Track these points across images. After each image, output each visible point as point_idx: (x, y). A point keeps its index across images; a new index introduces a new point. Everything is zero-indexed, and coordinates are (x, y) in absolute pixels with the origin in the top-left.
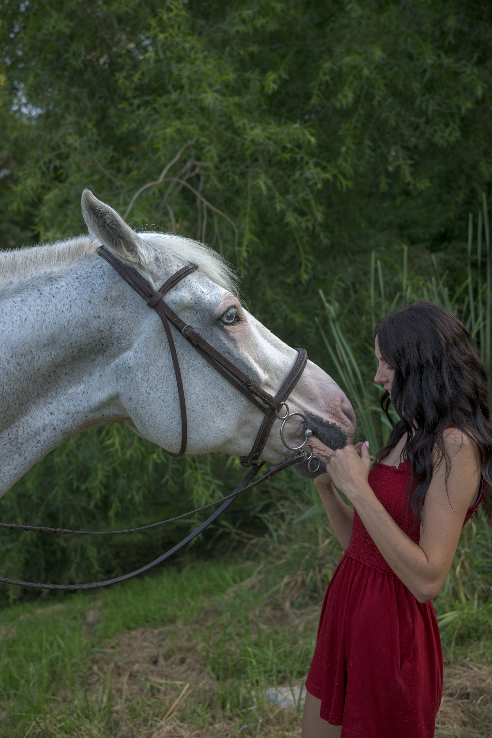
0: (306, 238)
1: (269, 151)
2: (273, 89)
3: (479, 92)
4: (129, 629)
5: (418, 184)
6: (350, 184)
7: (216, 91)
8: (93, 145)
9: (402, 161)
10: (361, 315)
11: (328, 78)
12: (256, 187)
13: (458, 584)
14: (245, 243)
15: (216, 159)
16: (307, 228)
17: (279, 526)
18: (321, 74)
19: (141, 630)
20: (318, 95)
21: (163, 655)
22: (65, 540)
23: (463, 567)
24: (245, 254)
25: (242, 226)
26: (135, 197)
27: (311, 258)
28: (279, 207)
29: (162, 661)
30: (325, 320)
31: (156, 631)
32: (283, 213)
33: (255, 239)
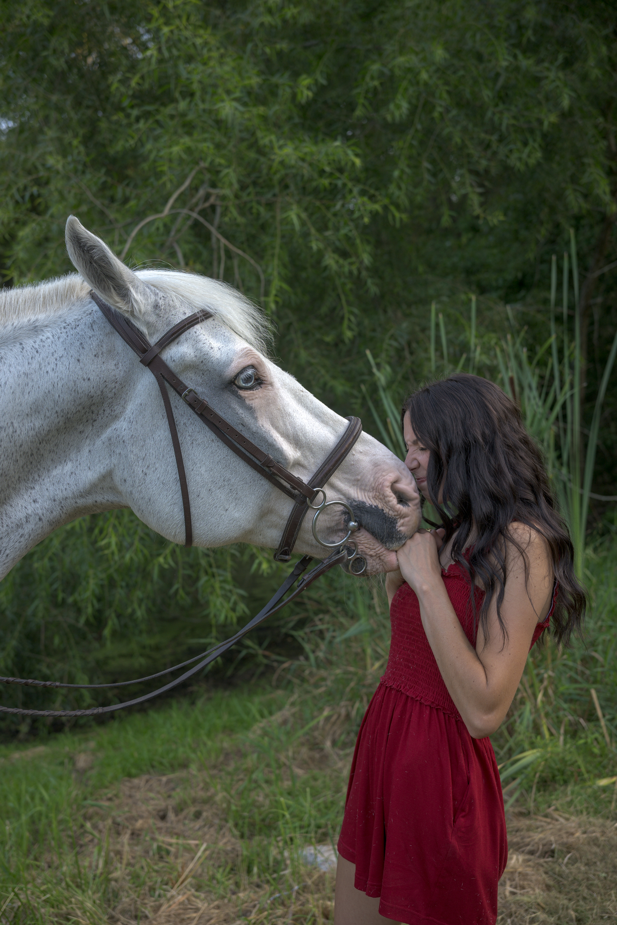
0: (349, 286)
1: (303, 176)
2: (308, 97)
3: (566, 103)
4: (130, 776)
5: (489, 218)
6: (404, 216)
7: (236, 100)
8: (80, 167)
9: (469, 189)
10: (418, 381)
11: (376, 83)
12: (287, 221)
13: (539, 716)
14: (273, 292)
15: (236, 186)
16: (351, 272)
17: (317, 646)
18: (368, 78)
19: (145, 777)
20: (364, 105)
21: (173, 808)
22: (48, 667)
23: (546, 694)
24: (273, 306)
25: (270, 270)
26: (134, 234)
27: (356, 311)
28: (315, 246)
29: (171, 816)
30: (374, 389)
31: (164, 779)
32: (320, 254)
33: (285, 286)
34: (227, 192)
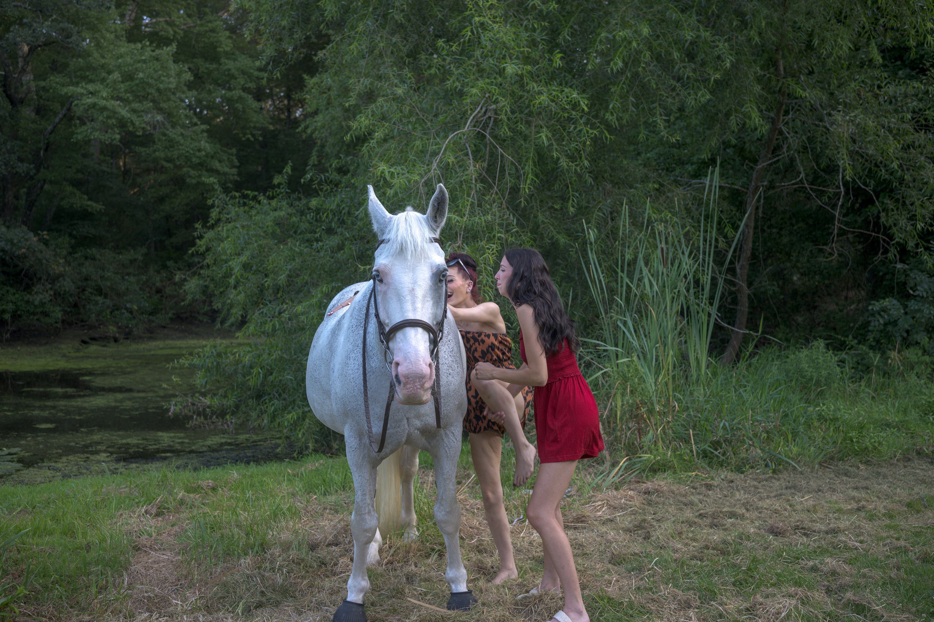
0: (574, 178)
1: (551, 111)
8: (412, 91)
10: (615, 240)
11: (603, 46)
12: (539, 139)
14: (528, 182)
15: (509, 112)
16: (576, 171)
18: (598, 42)
24: (527, 191)
25: (527, 168)
27: (577, 194)
28: (555, 154)
30: (585, 243)
33: (535, 179)
34: (503, 117)
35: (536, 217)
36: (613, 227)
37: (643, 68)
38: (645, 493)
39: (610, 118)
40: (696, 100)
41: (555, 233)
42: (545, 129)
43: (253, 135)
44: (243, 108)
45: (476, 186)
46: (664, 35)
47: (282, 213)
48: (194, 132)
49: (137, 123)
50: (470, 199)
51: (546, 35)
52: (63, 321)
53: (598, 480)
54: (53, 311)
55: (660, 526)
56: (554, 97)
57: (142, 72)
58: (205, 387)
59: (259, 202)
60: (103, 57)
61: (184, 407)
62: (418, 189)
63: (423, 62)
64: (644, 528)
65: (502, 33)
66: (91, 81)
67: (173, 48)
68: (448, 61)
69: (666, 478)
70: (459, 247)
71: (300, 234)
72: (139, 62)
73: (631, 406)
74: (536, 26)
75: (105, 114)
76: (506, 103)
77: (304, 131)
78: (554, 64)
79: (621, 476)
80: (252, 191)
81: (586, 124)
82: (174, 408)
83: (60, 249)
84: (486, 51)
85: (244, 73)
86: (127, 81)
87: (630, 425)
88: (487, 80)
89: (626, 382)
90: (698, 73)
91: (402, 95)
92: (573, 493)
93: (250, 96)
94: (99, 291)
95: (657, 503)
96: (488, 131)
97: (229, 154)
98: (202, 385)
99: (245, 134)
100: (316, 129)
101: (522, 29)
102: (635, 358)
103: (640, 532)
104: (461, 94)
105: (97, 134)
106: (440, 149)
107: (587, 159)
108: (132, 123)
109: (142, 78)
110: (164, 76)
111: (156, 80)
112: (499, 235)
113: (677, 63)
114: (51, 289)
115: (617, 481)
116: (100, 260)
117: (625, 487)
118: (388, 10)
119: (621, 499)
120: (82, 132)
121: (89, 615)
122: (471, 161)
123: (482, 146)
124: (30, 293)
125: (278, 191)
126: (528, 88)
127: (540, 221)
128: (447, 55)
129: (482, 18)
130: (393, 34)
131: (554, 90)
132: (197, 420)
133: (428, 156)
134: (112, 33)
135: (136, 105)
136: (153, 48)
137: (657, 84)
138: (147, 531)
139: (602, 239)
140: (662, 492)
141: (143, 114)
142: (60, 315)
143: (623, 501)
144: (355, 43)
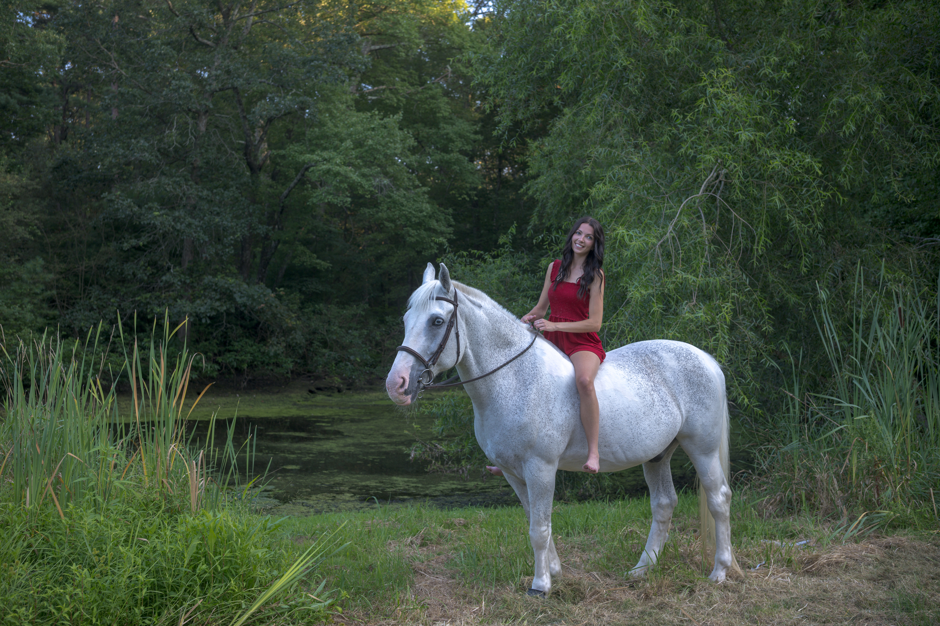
0: (806, 239)
1: (783, 174)
6: (846, 199)
10: (846, 300)
14: (761, 243)
15: (742, 177)
16: (808, 232)
18: (829, 108)
24: (760, 252)
28: (788, 217)
32: (790, 221)
33: (767, 239)
34: (736, 181)
35: (766, 277)
36: (843, 286)
37: (877, 130)
38: (886, 547)
39: (843, 180)
40: (931, 160)
41: (785, 292)
42: (777, 193)
43: (469, 195)
44: (460, 170)
45: (710, 247)
46: (898, 97)
47: (506, 271)
48: (416, 193)
49: (366, 187)
50: (704, 260)
51: (776, 101)
52: (292, 372)
53: (836, 533)
54: (285, 363)
55: (904, 577)
56: (786, 161)
57: (372, 139)
58: (442, 434)
59: (485, 261)
60: (336, 126)
61: (424, 453)
62: (654, 251)
63: (655, 130)
64: (888, 578)
65: (734, 103)
66: (325, 149)
67: (399, 116)
68: (681, 130)
69: (907, 534)
70: (694, 306)
71: (523, 291)
72: (368, 130)
73: (870, 462)
74: (768, 94)
75: (338, 178)
76: (738, 168)
77: (526, 193)
78: (787, 130)
79: (859, 531)
80: (478, 250)
81: (819, 187)
82: (413, 453)
83: (292, 304)
84: (718, 119)
85: (461, 136)
86: (357, 148)
87: (867, 482)
88: (721, 147)
89: (864, 438)
90: (934, 134)
91: (638, 162)
92: (811, 544)
93: (467, 158)
94: (325, 344)
95: (899, 557)
96: (719, 194)
97: (446, 214)
98: (438, 433)
99: (461, 195)
100: (537, 191)
101: (754, 97)
102: (873, 415)
103: (884, 581)
104: (693, 160)
105: (330, 197)
106: (674, 213)
107: (819, 220)
108: (361, 186)
109: (371, 145)
110: (391, 143)
111: (383, 147)
112: (733, 294)
113: (911, 125)
114: (284, 341)
115: (856, 535)
116: (325, 315)
117: (865, 541)
118: (623, 83)
119: (862, 551)
120: (317, 196)
121: (394, 620)
122: (704, 224)
123: (714, 210)
124: (265, 345)
125: (503, 250)
126: (760, 153)
127: (770, 281)
128: (681, 124)
129: (716, 90)
130: (627, 105)
131: (786, 155)
132: (435, 465)
133: (662, 220)
134: (343, 104)
135: (365, 170)
136: (380, 117)
137: (890, 146)
138: (418, 558)
139: (833, 299)
140: (903, 547)
141: (371, 178)
142: (291, 366)
143: (864, 553)
144: (592, 114)
